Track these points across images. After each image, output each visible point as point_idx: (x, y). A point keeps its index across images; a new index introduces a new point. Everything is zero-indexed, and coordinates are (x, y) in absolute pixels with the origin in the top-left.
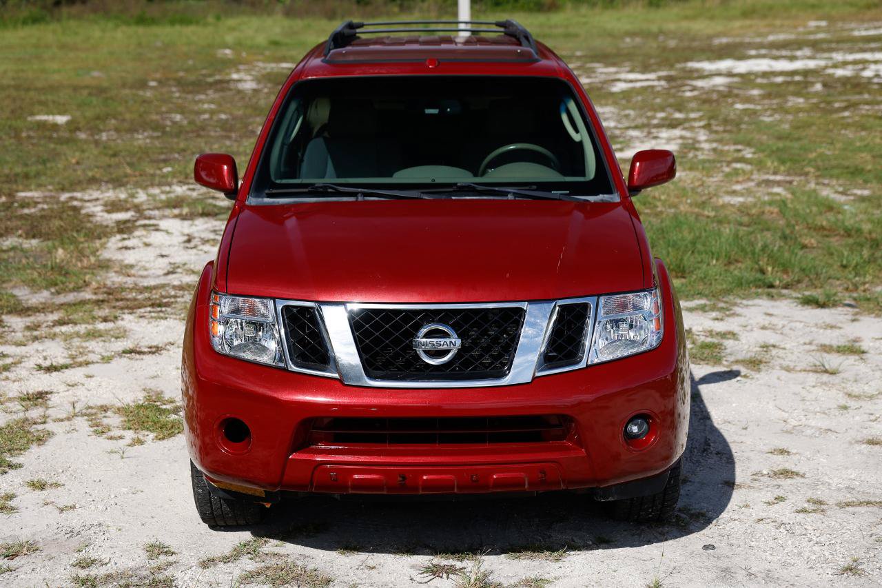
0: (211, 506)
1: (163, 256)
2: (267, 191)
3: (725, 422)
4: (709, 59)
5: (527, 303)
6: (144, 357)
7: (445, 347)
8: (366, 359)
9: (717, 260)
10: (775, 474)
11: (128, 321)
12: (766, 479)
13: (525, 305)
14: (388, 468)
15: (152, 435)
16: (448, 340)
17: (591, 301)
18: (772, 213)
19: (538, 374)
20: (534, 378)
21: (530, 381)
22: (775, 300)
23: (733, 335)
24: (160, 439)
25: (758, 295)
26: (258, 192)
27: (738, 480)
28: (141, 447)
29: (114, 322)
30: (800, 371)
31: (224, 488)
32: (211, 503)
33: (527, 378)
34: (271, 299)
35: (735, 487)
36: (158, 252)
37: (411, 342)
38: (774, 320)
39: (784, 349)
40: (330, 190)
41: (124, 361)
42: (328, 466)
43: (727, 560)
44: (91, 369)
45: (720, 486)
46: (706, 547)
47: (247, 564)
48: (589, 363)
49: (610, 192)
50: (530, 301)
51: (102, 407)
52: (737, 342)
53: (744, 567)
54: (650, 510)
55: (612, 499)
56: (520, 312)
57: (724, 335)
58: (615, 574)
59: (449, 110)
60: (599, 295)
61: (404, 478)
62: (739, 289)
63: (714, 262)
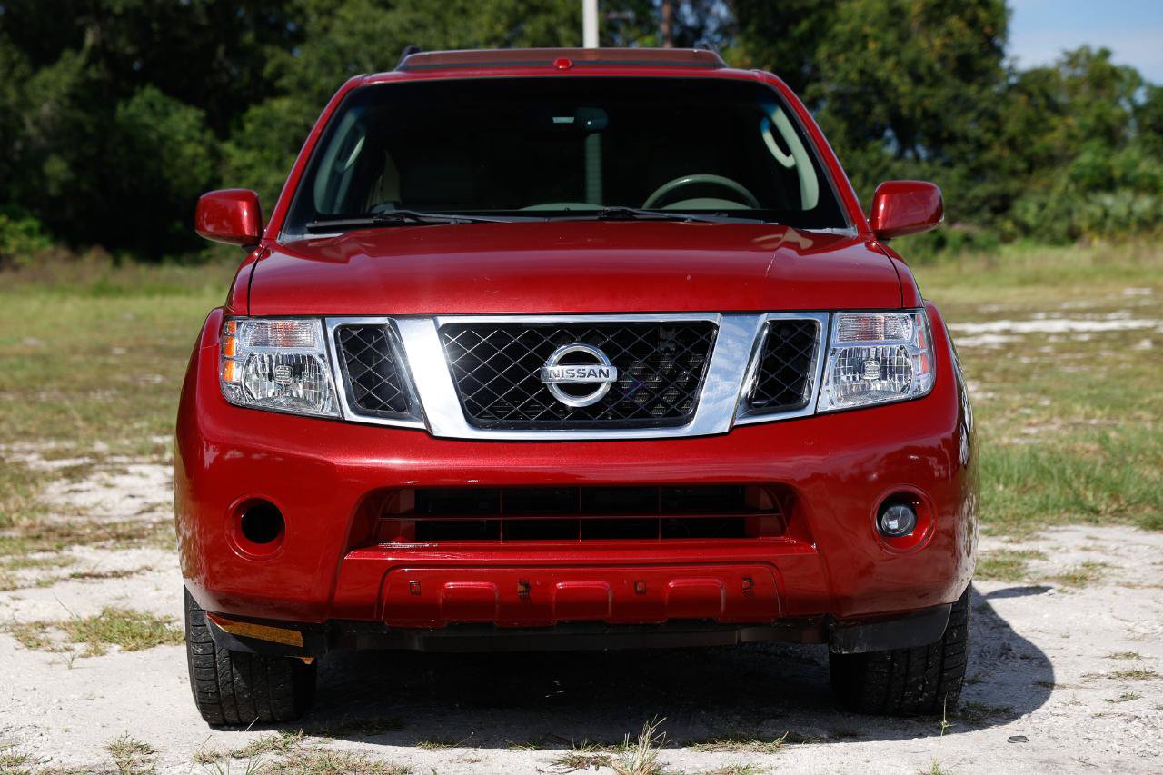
0: (216, 679)
1: (132, 496)
2: (309, 225)
3: (1033, 631)
4: (974, 322)
5: (719, 315)
6: (105, 581)
7: (592, 379)
8: (468, 402)
9: (1006, 485)
10: (1119, 675)
11: (77, 551)
12: (1104, 680)
13: (716, 319)
14: (501, 570)
15: (117, 647)
16: (596, 368)
17: (820, 319)
18: (1087, 452)
19: (737, 423)
20: (733, 428)
21: (726, 431)
22: (1102, 526)
23: (1039, 555)
24: (130, 650)
25: (1073, 521)
26: (296, 226)
27: (1058, 680)
28: (100, 659)
29: (57, 553)
30: (1149, 587)
31: (238, 633)
32: (216, 672)
33: (723, 427)
34: (318, 318)
35: (1055, 687)
36: (126, 493)
37: (538, 374)
38: (1099, 543)
39: (1122, 568)
40: (407, 220)
41: (75, 584)
42: (406, 570)
43: (1048, 752)
44: (18, 593)
45: (1030, 686)
46: (1012, 740)
47: (269, 758)
48: (819, 410)
49: (843, 226)
50: (724, 313)
51: (37, 623)
52: (1044, 562)
53: (1076, 757)
54: (920, 688)
55: (860, 651)
56: (709, 328)
57: (1023, 555)
58: (868, 764)
59: (589, 123)
60: (832, 311)
61: (527, 586)
62: (1043, 514)
63: (1001, 487)
